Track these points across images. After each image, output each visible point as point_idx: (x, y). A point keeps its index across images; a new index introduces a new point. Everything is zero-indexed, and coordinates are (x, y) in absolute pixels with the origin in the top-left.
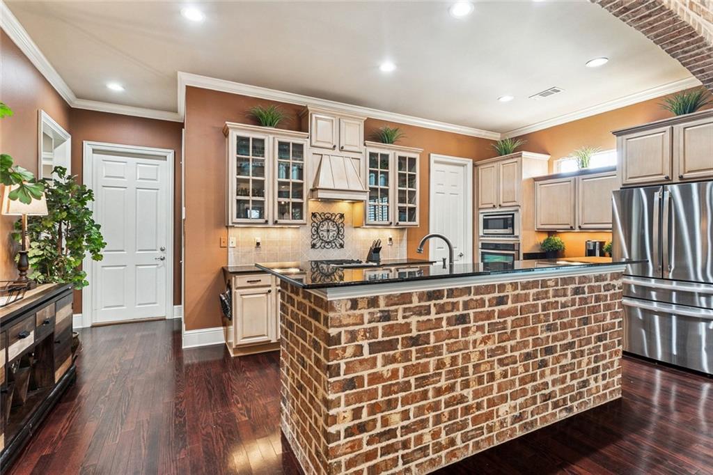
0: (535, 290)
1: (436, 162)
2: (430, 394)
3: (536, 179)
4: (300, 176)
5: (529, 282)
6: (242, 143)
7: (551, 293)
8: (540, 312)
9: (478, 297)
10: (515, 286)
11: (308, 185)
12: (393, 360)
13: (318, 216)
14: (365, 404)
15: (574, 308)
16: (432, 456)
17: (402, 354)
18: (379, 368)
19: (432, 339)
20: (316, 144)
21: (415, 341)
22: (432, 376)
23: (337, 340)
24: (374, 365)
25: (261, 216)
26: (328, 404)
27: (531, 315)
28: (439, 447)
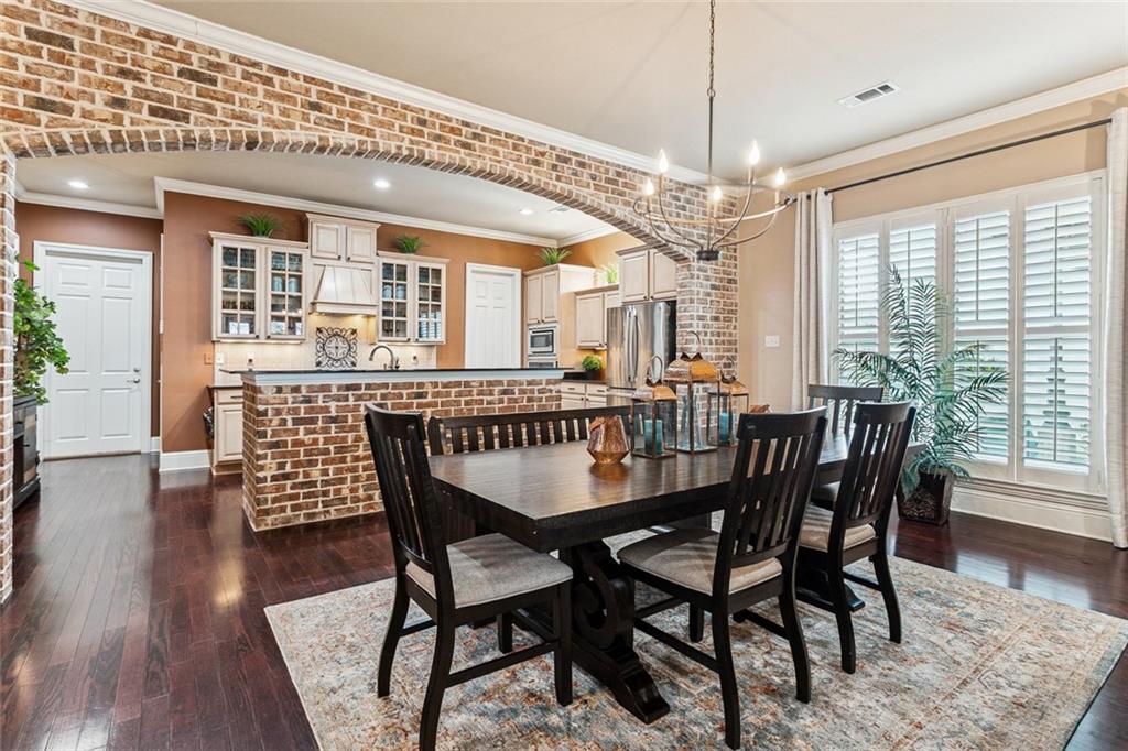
0: (457, 389)
1: (474, 272)
2: (349, 459)
3: (577, 294)
4: (299, 289)
5: (450, 382)
6: (229, 254)
7: (475, 392)
8: (463, 406)
9: (396, 391)
10: (435, 385)
11: (307, 297)
12: (314, 431)
13: (324, 331)
14: (289, 460)
15: (501, 405)
16: (349, 505)
17: (322, 428)
18: (301, 436)
19: (350, 420)
20: (318, 255)
21: (334, 420)
22: (351, 446)
23: (265, 413)
24: (297, 434)
25: (252, 331)
26: (259, 457)
27: (452, 408)
28: (356, 500)
